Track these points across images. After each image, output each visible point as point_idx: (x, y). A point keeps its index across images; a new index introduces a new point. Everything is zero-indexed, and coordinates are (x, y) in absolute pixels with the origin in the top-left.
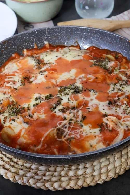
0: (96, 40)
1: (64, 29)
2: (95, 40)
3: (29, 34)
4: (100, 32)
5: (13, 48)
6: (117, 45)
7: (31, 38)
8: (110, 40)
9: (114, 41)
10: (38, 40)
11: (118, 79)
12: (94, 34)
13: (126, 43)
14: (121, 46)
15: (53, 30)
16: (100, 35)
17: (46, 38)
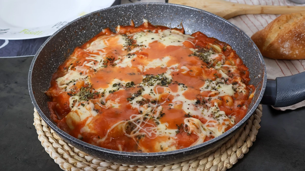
0: (204, 26)
1: (168, 7)
3: (125, 8)
4: (210, 16)
5: (105, 23)
6: (227, 34)
7: (128, 13)
8: (220, 28)
9: (224, 29)
10: (136, 17)
11: (216, 76)
12: (203, 18)
13: (237, 34)
14: (231, 36)
15: (155, 7)
16: (209, 20)
17: (145, 15)
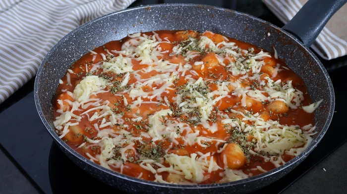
0: (156, 22)
1: (108, 20)
2: (154, 22)
6: (189, 19)
7: (69, 48)
8: (177, 16)
9: (183, 14)
14: (195, 18)
16: (160, 13)
